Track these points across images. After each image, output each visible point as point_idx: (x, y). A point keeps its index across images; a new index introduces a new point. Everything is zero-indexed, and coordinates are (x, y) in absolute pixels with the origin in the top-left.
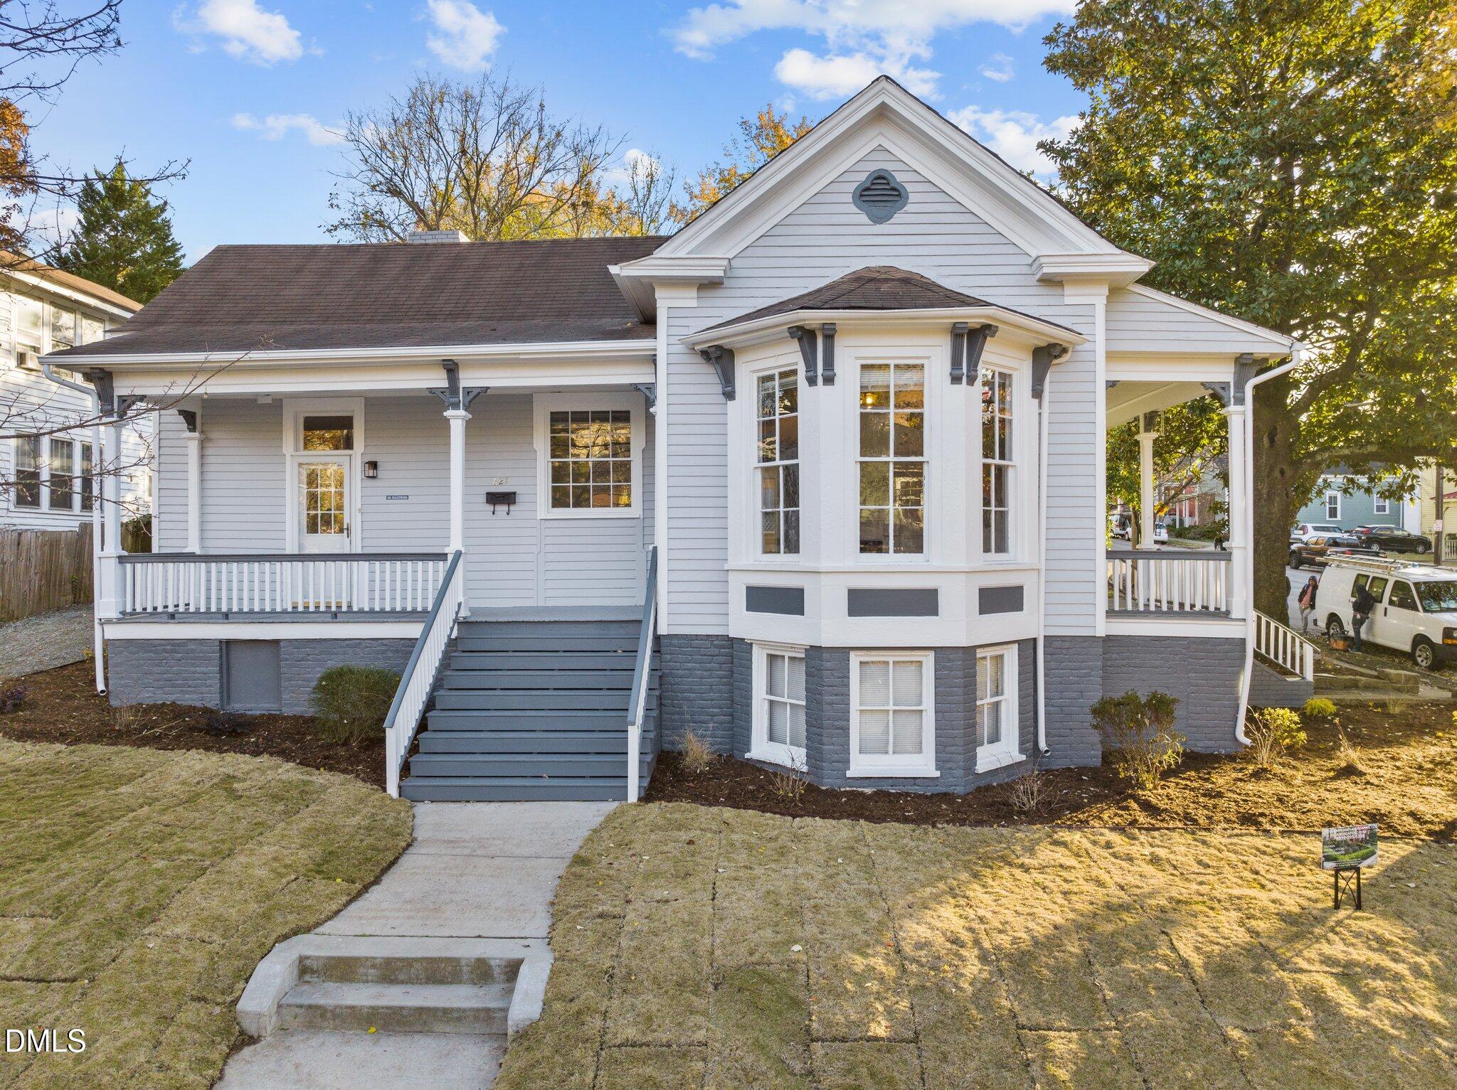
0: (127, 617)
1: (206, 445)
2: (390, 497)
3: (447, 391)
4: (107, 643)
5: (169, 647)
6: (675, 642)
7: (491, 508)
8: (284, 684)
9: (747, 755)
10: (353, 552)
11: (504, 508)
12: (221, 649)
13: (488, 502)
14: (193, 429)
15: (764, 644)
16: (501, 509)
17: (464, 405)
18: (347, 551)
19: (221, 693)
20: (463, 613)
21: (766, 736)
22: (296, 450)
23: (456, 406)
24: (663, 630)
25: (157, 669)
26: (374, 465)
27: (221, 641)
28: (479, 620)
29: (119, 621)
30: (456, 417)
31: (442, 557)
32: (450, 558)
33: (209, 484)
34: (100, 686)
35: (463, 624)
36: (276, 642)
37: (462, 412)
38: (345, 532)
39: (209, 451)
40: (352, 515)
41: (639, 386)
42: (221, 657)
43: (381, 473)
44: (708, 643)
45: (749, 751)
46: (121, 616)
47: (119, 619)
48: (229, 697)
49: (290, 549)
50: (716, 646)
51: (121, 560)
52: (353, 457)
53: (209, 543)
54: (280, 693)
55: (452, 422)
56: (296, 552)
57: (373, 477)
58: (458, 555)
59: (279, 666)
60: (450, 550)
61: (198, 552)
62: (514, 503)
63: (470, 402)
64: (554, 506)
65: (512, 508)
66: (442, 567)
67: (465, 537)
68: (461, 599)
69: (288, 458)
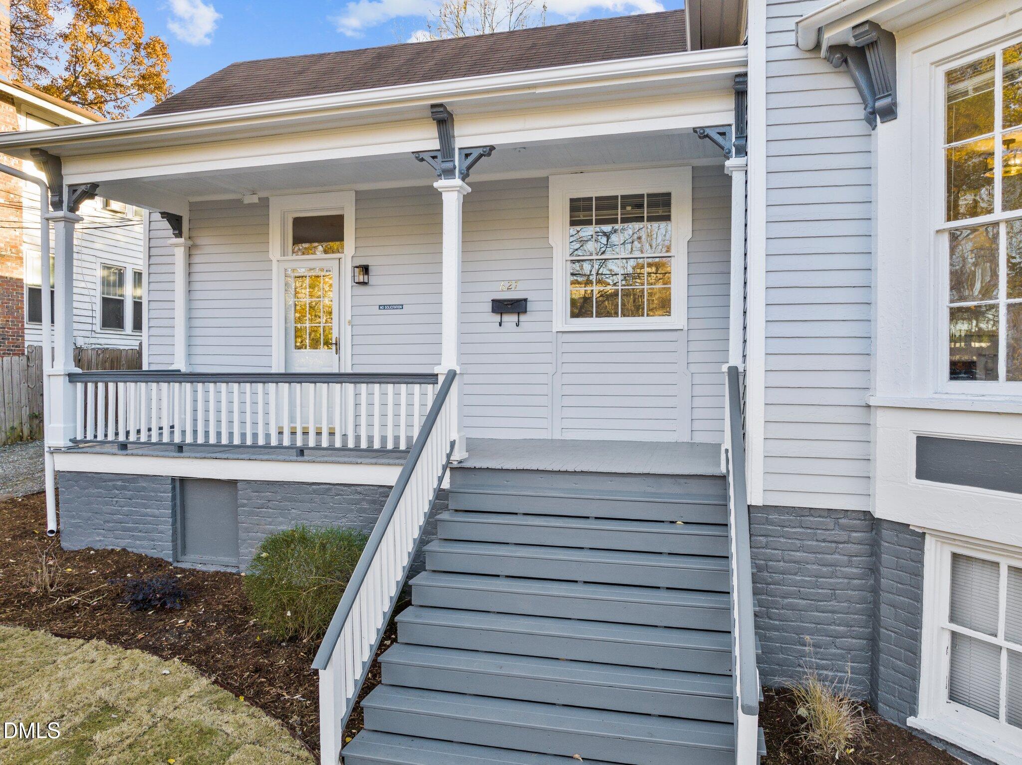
0: (76, 446)
1: (193, 252)
2: (383, 307)
3: (438, 154)
4: (58, 475)
5: (119, 483)
6: (773, 517)
7: (497, 318)
8: (242, 535)
9: (911, 721)
10: (343, 371)
11: (513, 318)
12: (174, 488)
13: (494, 310)
14: (179, 235)
15: (944, 537)
16: (510, 319)
17: (461, 173)
18: (335, 370)
19: (174, 541)
20: (457, 456)
21: (944, 693)
22: (284, 254)
23: (449, 173)
24: (756, 498)
25: (105, 508)
26: (365, 269)
27: (173, 479)
28: (478, 465)
29: (69, 450)
30: (450, 189)
31: (431, 378)
32: (441, 379)
33: (197, 295)
34: (52, 525)
35: (459, 470)
36: (232, 483)
37: (457, 182)
38: (334, 347)
39: (196, 259)
40: (341, 330)
41: (708, 131)
42: (174, 498)
43: (373, 280)
44: (830, 522)
45: (914, 713)
46: (71, 444)
47: (69, 448)
48: (184, 547)
49: (277, 367)
50: (843, 528)
51: (72, 378)
52: (342, 261)
53: (198, 360)
54: (238, 547)
55: (446, 197)
56: (282, 371)
57: (364, 284)
58: (452, 376)
59: (236, 514)
60: (441, 370)
61: (184, 369)
62: (525, 312)
63: (469, 167)
64: (573, 315)
65: (523, 318)
66: (431, 391)
67: (461, 354)
68: (454, 436)
69: (275, 265)
